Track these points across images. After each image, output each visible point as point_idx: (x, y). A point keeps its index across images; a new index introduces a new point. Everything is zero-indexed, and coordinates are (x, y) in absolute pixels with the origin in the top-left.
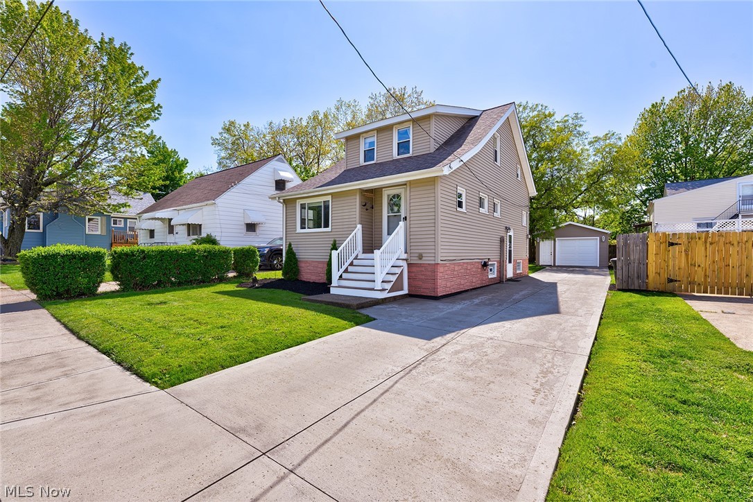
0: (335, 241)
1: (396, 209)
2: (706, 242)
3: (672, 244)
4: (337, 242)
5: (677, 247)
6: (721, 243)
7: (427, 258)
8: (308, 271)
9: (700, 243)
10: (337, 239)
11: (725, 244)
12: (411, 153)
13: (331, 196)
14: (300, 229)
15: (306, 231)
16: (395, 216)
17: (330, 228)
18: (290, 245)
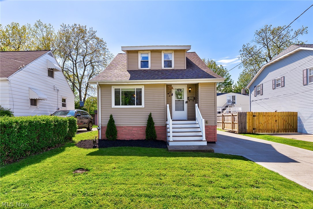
0: (151, 114)
1: (179, 97)
2: (263, 115)
3: (254, 116)
4: (152, 114)
5: (255, 117)
6: (267, 116)
7: (210, 123)
8: (124, 133)
9: (262, 115)
10: (152, 113)
11: (268, 116)
12: (173, 67)
13: (143, 86)
14: (115, 105)
15: (121, 106)
16: (179, 100)
17: (143, 106)
18: (111, 116)
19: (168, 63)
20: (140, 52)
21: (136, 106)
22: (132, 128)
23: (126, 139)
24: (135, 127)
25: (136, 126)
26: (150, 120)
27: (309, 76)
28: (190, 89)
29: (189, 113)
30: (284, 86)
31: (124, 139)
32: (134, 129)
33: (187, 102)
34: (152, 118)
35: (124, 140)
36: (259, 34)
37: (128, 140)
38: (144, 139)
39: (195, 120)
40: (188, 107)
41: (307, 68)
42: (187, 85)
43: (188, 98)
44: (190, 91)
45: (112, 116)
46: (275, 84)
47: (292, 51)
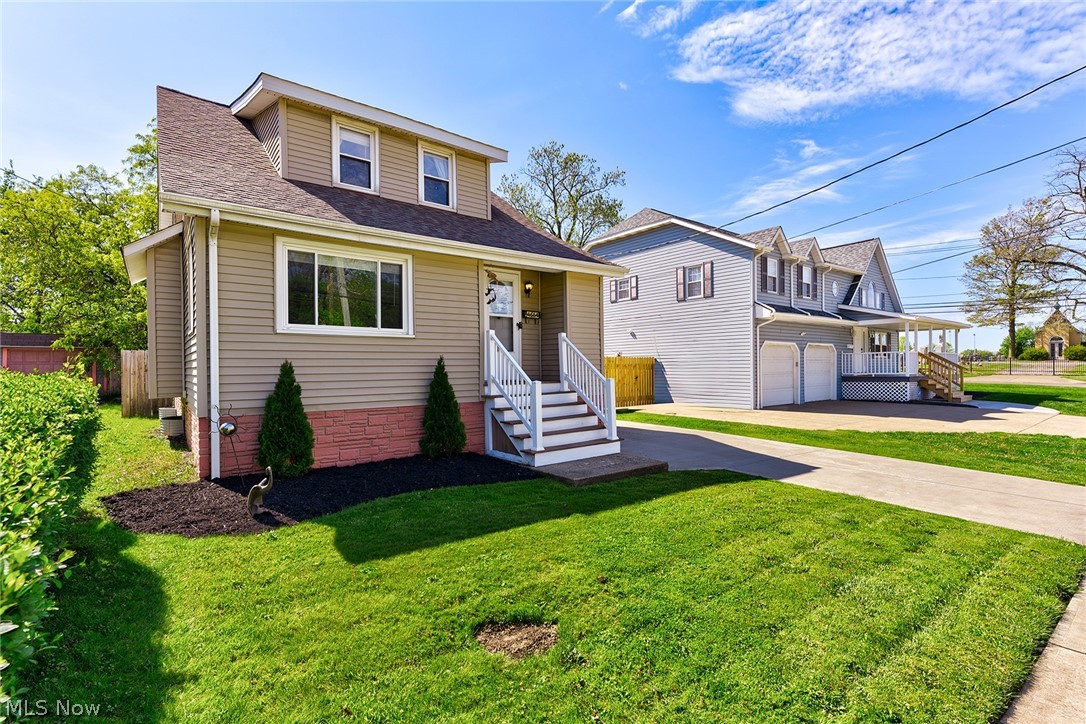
12: (453, 206)
13: (409, 257)
14: (290, 322)
15: (317, 329)
16: (499, 318)
17: (407, 329)
18: (287, 370)
19: (437, 188)
20: (340, 119)
21: (379, 331)
22: (365, 416)
23: (339, 464)
24: (377, 410)
25: (383, 409)
26: (439, 385)
27: (688, 282)
28: (529, 286)
29: (526, 358)
30: (637, 298)
31: (330, 465)
32: (374, 419)
33: (520, 326)
34: (446, 375)
35: (333, 467)
36: (536, 156)
37: (348, 467)
38: (410, 455)
39: (559, 381)
40: (523, 339)
41: (686, 265)
42: (519, 273)
43: (524, 313)
44: (527, 291)
45: (291, 367)
46: (616, 291)
47: (655, 222)
